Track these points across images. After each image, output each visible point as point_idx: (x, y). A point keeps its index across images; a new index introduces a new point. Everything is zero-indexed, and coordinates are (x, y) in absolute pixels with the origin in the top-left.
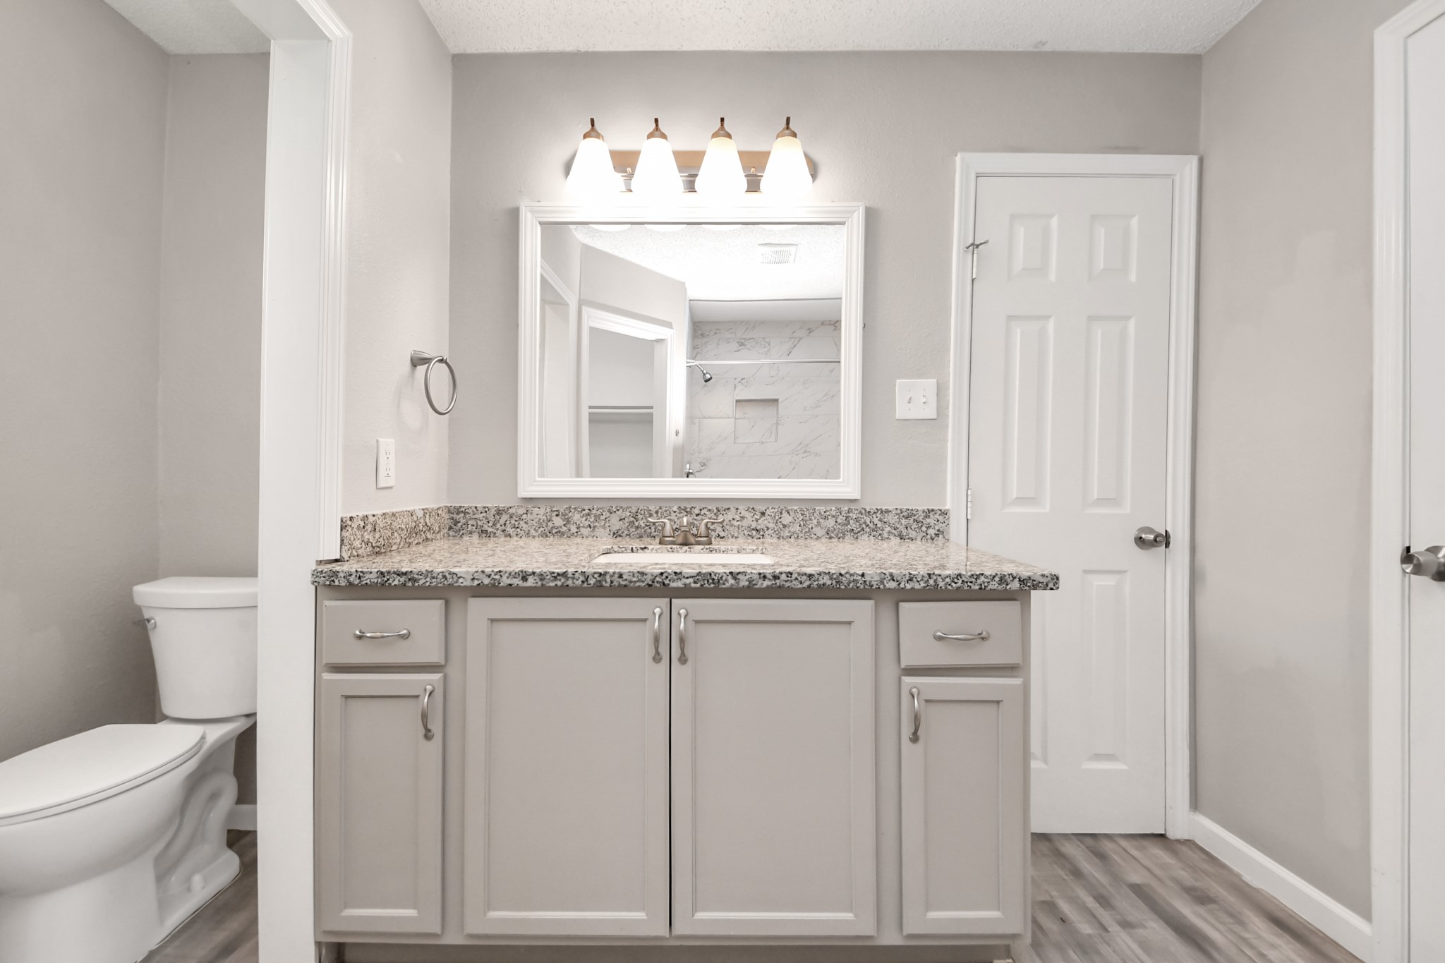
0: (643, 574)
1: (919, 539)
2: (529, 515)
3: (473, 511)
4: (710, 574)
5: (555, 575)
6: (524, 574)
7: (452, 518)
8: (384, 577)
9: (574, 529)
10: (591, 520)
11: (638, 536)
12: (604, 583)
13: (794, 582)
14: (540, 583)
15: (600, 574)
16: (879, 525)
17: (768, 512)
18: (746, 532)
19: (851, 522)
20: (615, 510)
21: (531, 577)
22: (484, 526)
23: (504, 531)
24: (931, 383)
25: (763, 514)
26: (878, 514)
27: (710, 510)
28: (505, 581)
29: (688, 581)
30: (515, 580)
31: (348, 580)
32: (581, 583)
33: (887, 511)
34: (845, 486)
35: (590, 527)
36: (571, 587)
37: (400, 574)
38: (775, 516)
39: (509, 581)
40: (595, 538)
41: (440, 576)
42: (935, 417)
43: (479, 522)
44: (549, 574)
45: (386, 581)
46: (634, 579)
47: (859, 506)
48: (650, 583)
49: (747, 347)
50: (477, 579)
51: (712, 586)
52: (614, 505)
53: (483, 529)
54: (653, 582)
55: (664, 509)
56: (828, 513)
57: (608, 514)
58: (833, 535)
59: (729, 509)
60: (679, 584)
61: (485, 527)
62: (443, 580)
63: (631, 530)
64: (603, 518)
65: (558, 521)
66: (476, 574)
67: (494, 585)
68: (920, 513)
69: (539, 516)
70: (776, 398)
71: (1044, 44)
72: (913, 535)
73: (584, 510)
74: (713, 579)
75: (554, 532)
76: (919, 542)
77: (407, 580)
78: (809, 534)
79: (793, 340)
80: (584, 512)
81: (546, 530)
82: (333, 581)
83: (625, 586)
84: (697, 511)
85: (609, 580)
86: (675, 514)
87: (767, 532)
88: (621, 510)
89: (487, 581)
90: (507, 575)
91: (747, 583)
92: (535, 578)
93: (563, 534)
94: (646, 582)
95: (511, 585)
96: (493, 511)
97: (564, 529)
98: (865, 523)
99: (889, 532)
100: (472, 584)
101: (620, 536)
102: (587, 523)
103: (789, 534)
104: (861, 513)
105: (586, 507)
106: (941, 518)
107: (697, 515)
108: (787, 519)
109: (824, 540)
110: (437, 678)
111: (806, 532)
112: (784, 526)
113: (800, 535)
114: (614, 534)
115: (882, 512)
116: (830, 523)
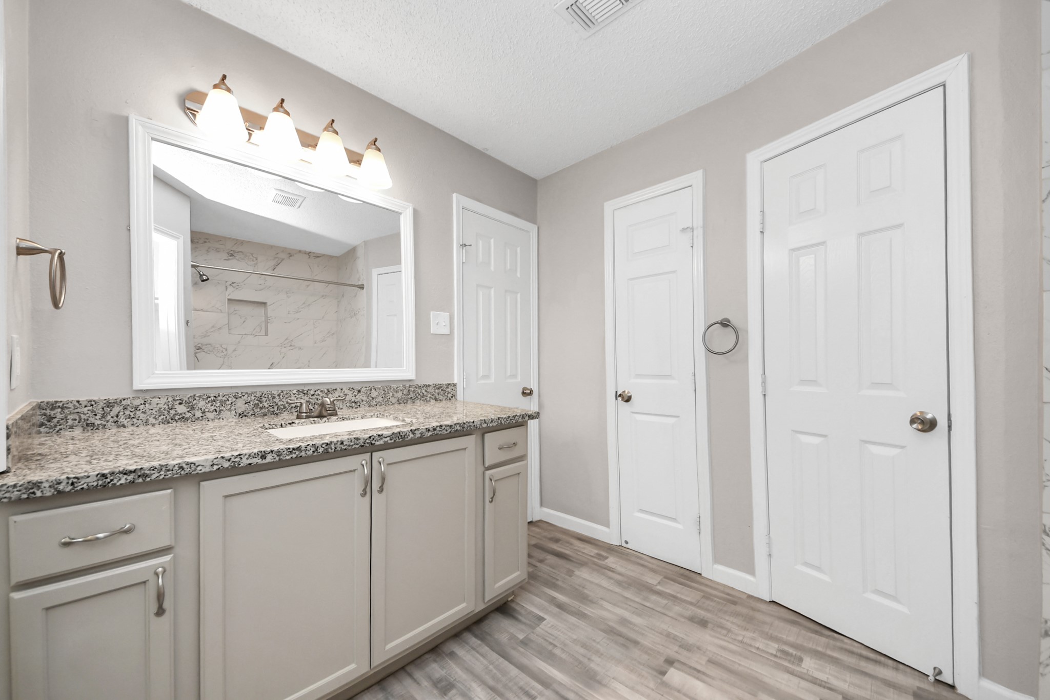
0: (357, 439)
1: (444, 400)
2: (147, 405)
3: (74, 405)
4: (400, 433)
5: (291, 450)
6: (264, 453)
7: (45, 414)
8: (107, 478)
9: (198, 414)
10: (217, 405)
11: (262, 415)
12: (330, 450)
13: (444, 431)
14: (277, 458)
15: (327, 444)
16: (425, 393)
17: (362, 390)
18: (348, 405)
19: (411, 393)
20: (240, 396)
21: (269, 455)
22: (89, 419)
23: (116, 422)
24: (447, 314)
25: (359, 391)
26: (424, 388)
27: (322, 391)
28: (245, 462)
29: (386, 440)
30: (255, 459)
31: (56, 489)
32: (312, 453)
33: (429, 386)
34: (405, 371)
35: (216, 411)
36: (304, 457)
37: (126, 473)
38: (367, 393)
39: (249, 462)
40: (221, 420)
41: (176, 468)
42: (449, 333)
43: (82, 415)
44: (285, 450)
45: (109, 483)
46: (352, 444)
47: (415, 383)
48: (363, 444)
49: (237, 258)
50: (216, 465)
51: (401, 440)
52: (238, 393)
53: (88, 422)
54: (364, 444)
55: (285, 392)
56: (398, 389)
57: (234, 399)
58: (401, 402)
59: (336, 389)
60: (381, 442)
61: (92, 420)
62: (179, 471)
63: (256, 411)
64: (230, 402)
65: (181, 409)
66: (215, 460)
67: (234, 467)
68: (444, 386)
69: (158, 406)
70: (264, 301)
71: (487, 150)
72: (441, 397)
73: (210, 397)
74: (402, 436)
75: (176, 418)
76: (444, 402)
77: (137, 477)
78: (387, 402)
79: (277, 260)
80: (209, 399)
81: (168, 417)
82: (34, 493)
83: (345, 449)
84: (312, 393)
85: (333, 447)
86: (295, 395)
87: (362, 404)
88: (246, 395)
89: (226, 465)
90: (247, 457)
91: (420, 435)
92: (273, 455)
93: (187, 419)
94: (360, 444)
95: (250, 464)
96: (102, 404)
97: (188, 415)
98: (418, 393)
99: (430, 397)
100: (211, 469)
101: (246, 416)
102: (213, 408)
103: (376, 403)
104: (416, 387)
105: (212, 395)
106: (453, 388)
107: (312, 395)
108: (374, 394)
109: (396, 405)
110: (168, 559)
111: (386, 401)
112: (373, 398)
113: (383, 403)
114: (240, 415)
115: (426, 386)
116: (400, 394)
